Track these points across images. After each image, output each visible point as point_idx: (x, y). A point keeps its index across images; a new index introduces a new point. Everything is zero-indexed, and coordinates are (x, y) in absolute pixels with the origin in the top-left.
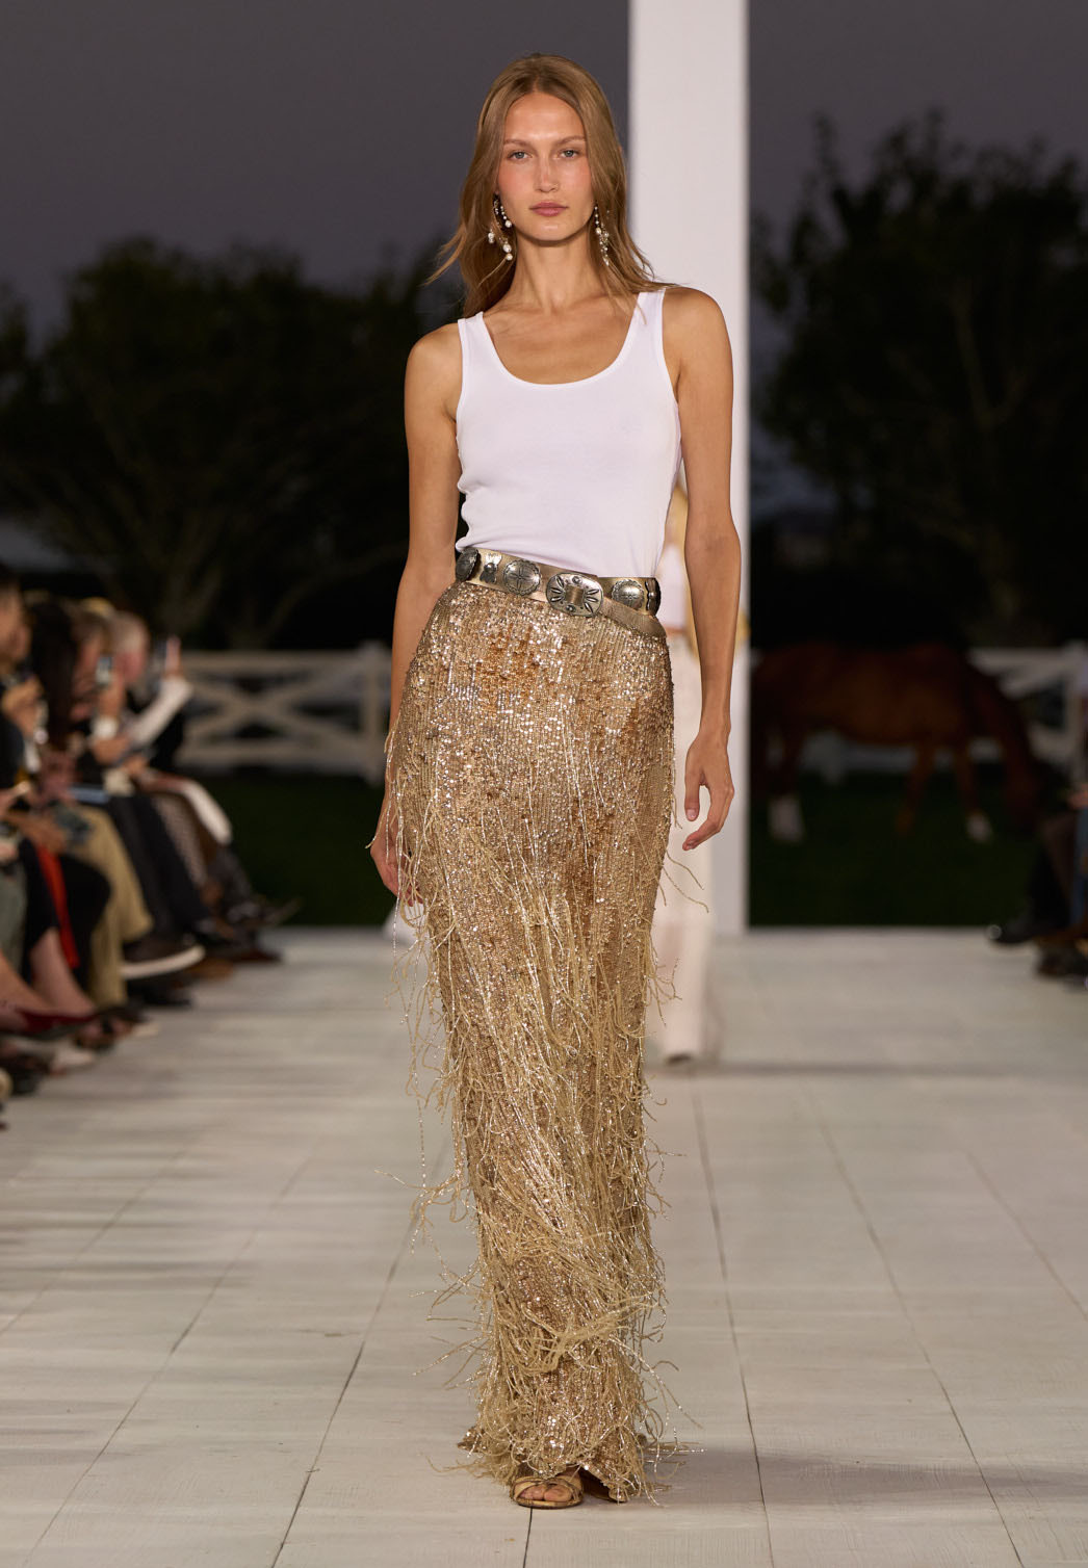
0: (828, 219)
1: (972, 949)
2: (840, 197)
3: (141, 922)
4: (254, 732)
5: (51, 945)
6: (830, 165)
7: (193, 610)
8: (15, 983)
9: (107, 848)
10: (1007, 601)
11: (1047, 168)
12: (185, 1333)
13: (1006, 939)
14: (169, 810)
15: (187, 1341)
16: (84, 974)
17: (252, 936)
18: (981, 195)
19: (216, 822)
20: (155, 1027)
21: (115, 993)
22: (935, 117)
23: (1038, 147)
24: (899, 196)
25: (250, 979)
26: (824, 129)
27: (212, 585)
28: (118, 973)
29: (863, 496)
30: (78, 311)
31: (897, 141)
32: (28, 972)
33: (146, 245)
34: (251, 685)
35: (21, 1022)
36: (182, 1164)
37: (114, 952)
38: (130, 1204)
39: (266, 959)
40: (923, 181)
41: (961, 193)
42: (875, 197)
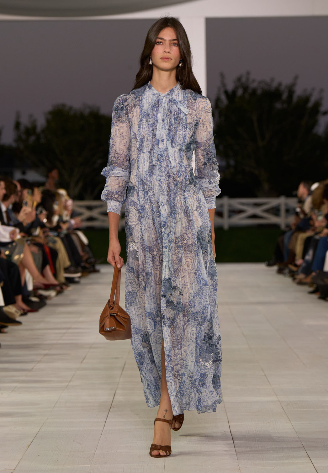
0: (223, 97)
1: (261, 267)
2: (226, 92)
3: (68, 263)
4: (91, 219)
5: (48, 269)
6: (224, 84)
7: (76, 191)
8: (41, 277)
9: (60, 246)
10: (266, 186)
11: (275, 85)
12: (84, 359)
13: (269, 265)
14: (74, 237)
15: (85, 361)
16: (55, 275)
17: (94, 266)
18: (259, 92)
19: (85, 240)
20: (72, 288)
21: (63, 280)
22: (248, 73)
23: (272, 80)
24: (240, 92)
25: (93, 276)
26: (222, 76)
27: (80, 185)
28: (63, 275)
29: (232, 162)
30: (48, 121)
31: (239, 79)
32: (43, 274)
33: (64, 105)
34: (90, 208)
35: (43, 287)
36: (81, 319)
37: (62, 271)
38: (69, 328)
39: (96, 271)
40: (245, 89)
41: (254, 91)
42: (234, 92)
